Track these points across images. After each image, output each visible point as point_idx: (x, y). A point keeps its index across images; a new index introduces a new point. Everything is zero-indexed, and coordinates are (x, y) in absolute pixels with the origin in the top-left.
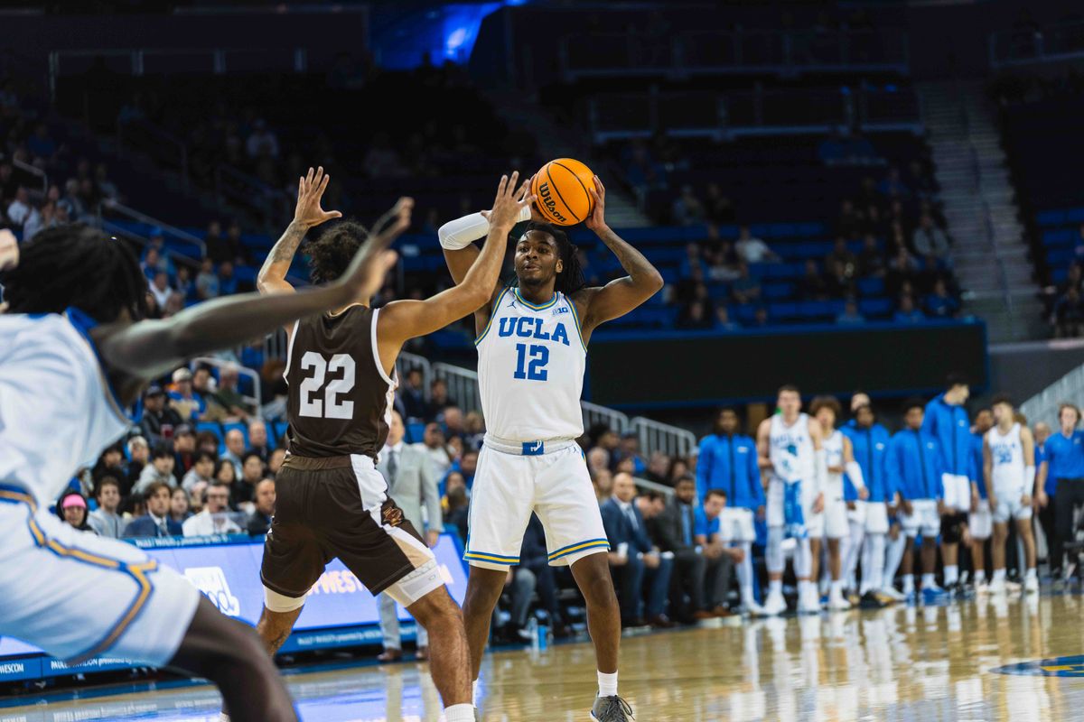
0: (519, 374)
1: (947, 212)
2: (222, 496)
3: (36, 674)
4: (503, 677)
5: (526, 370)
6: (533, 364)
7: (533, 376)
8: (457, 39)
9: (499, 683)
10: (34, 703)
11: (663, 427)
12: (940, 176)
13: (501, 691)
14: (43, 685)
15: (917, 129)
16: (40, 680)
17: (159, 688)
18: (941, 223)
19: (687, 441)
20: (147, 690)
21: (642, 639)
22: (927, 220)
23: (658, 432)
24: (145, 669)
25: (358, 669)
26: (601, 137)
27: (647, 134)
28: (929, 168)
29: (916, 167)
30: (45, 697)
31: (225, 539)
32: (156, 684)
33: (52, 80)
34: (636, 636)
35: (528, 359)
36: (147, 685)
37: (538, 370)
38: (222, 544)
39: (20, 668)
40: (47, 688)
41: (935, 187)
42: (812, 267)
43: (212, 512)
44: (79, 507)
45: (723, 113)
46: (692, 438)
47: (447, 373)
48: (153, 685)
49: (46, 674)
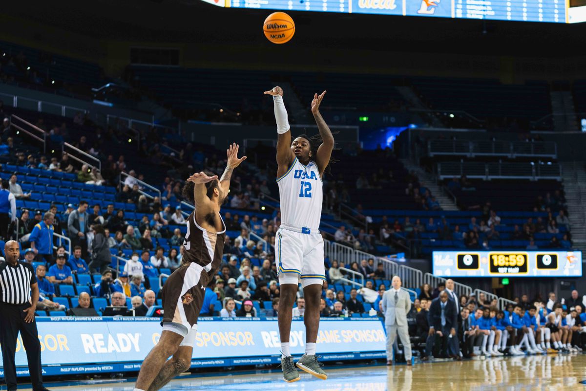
0: (301, 195)
1: (568, 210)
2: (303, 302)
3: (228, 365)
4: (399, 375)
5: (304, 193)
6: (306, 190)
7: (307, 196)
8: (390, 140)
9: (397, 377)
10: (227, 375)
11: (461, 285)
12: (566, 197)
13: (398, 380)
14: (230, 369)
15: (558, 178)
16: (229, 367)
17: (272, 372)
18: (566, 214)
19: (469, 290)
20: (268, 372)
21: (450, 363)
22: (562, 212)
23: (458, 286)
24: (267, 365)
25: (344, 369)
26: (442, 177)
27: (459, 177)
28: (562, 193)
29: (557, 192)
30: (231, 373)
31: (299, 319)
32: (272, 370)
33: (244, 149)
34: (448, 361)
35: (304, 188)
36: (268, 370)
37: (308, 193)
38: (298, 320)
39: (222, 362)
40: (232, 370)
41: (564, 201)
42: (517, 227)
43: (299, 309)
44: (250, 305)
45: (487, 170)
46: (471, 289)
47: (382, 261)
48: (270, 371)
49: (232, 365)
